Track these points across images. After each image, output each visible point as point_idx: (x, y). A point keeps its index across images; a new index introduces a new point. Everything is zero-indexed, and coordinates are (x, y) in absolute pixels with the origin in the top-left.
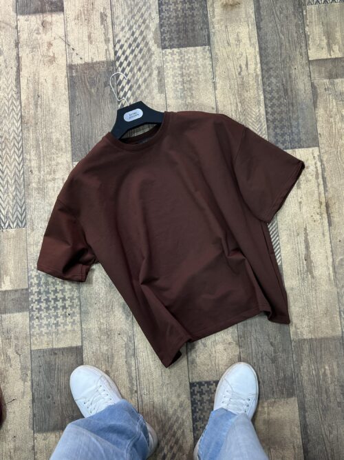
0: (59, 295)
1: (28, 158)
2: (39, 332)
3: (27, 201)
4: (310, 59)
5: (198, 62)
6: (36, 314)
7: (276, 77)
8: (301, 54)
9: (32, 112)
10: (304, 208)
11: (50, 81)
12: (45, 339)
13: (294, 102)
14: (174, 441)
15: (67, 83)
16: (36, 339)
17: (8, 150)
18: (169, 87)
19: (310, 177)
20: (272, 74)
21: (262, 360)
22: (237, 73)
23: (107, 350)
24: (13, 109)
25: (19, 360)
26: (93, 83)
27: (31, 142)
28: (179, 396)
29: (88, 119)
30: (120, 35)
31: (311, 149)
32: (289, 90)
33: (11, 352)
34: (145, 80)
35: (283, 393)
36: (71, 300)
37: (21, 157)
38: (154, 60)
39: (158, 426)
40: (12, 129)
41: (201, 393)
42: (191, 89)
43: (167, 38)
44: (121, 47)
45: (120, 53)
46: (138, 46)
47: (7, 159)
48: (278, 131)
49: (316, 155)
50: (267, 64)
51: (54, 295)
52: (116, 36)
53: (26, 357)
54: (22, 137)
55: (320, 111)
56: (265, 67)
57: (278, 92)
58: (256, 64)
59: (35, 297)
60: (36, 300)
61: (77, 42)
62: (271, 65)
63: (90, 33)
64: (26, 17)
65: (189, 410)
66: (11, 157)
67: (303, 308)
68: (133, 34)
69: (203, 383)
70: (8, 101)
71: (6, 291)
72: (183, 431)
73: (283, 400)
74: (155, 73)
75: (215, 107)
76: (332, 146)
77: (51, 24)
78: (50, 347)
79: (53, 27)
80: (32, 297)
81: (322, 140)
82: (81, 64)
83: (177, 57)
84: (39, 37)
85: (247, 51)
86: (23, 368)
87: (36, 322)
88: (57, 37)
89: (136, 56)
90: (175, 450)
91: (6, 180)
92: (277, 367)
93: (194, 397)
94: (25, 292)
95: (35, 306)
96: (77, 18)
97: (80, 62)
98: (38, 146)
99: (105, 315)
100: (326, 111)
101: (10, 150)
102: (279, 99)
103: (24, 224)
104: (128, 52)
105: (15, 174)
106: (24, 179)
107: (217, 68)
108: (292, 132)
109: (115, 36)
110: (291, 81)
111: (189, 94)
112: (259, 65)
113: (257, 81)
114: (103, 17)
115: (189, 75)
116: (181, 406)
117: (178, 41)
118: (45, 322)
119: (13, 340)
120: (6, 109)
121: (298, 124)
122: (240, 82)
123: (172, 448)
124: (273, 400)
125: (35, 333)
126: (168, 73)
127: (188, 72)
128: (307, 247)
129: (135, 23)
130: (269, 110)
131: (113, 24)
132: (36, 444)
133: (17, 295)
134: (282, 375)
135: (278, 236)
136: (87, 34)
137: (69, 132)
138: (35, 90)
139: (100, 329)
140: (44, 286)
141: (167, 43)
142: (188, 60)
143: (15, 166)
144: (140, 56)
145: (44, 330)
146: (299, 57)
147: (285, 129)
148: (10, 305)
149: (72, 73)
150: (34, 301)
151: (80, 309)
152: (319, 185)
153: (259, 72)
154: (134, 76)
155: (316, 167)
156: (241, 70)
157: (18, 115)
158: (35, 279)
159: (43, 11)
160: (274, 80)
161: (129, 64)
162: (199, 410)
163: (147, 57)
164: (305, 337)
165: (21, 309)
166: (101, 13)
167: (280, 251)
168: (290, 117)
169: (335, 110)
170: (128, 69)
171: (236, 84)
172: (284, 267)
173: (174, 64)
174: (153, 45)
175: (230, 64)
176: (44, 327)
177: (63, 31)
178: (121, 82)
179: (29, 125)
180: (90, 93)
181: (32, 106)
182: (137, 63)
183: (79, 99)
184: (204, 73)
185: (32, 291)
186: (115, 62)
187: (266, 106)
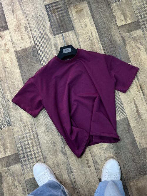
0: (32, 153)
1: (6, 95)
2: (27, 171)
3: (10, 114)
4: (118, 26)
5: (71, 38)
6: (24, 163)
7: (106, 37)
8: (114, 25)
9: (4, 75)
10: (131, 90)
11: (9, 60)
12: (30, 173)
13: (116, 45)
15: (16, 59)
16: (26, 175)
20: (103, 36)
21: (128, 161)
22: (89, 39)
23: (59, 173)
25: (20, 186)
26: (27, 57)
27: (6, 88)
29: (29, 72)
30: (35, 34)
32: (113, 41)
33: (16, 183)
34: (50, 51)
35: (141, 174)
36: (38, 154)
37: (3, 96)
38: (52, 42)
43: (55, 31)
44: (36, 39)
45: (36, 42)
46: (43, 37)
50: (100, 32)
51: (30, 153)
52: (33, 34)
53: (24, 184)
54: (2, 87)
55: (128, 47)
56: (100, 34)
57: (108, 43)
58: (96, 33)
59: (22, 156)
60: (23, 157)
61: (17, 41)
62: (102, 32)
63: (22, 36)
67: (141, 134)
68: (40, 32)
71: (8, 156)
73: (142, 177)
74: (53, 46)
76: (137, 60)
77: (4, 35)
79: (5, 37)
80: (20, 156)
81: (131, 59)
83: (61, 38)
85: (91, 29)
86: (23, 189)
87: (25, 167)
88: (8, 41)
89: (43, 41)
92: (136, 163)
94: (17, 154)
95: (23, 160)
96: (15, 30)
97: (20, 49)
98: (9, 89)
99: (54, 157)
100: (130, 46)
102: (109, 45)
103: (10, 124)
104: (40, 40)
105: (2, 103)
106: (6, 105)
107: (79, 39)
109: (33, 35)
110: (113, 37)
112: (97, 34)
113: (98, 40)
114: (26, 28)
117: (60, 31)
118: (28, 166)
119: (16, 177)
121: (120, 55)
124: (137, 178)
125: (25, 172)
126: (59, 45)
128: (136, 107)
129: (40, 27)
131: (31, 30)
133: (14, 157)
134: (138, 166)
135: (122, 105)
136: (20, 37)
137: (22, 80)
138: (3, 65)
139: (54, 164)
140: (25, 150)
141: (56, 33)
143: (1, 100)
144: (45, 41)
145: (29, 170)
146: (113, 26)
148: (12, 162)
149: (17, 54)
151: (43, 157)
153: (98, 37)
154: (44, 50)
156: (90, 37)
158: (20, 147)
160: (105, 38)
161: (41, 45)
163: (48, 41)
164: (145, 147)
165: (17, 163)
166: (24, 26)
167: (125, 111)
168: (115, 52)
169: (134, 45)
170: (41, 48)
171: (89, 43)
172: (128, 118)
173: (61, 41)
174: (50, 35)
175: (85, 36)
176: (28, 168)
177: (10, 38)
178: (39, 54)
179: (4, 81)
180: (27, 62)
181: (3, 72)
182: (45, 44)
183: (23, 65)
184: (74, 42)
185: (20, 153)
186: (35, 46)
187: (104, 50)
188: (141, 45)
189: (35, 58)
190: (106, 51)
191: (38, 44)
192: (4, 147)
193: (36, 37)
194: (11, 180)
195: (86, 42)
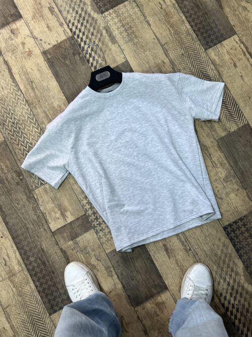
2: (106, 239)
5: (130, 12)
6: (99, 228)
9: (32, 94)
10: (246, 79)
11: (35, 68)
13: (206, 11)
14: (230, 271)
15: (47, 65)
16: (107, 245)
17: (28, 128)
18: (118, 37)
19: (241, 57)
22: (160, 9)
24: (18, 98)
25: (101, 264)
26: (65, 57)
27: (42, 115)
28: (220, 239)
29: (73, 83)
30: (69, 17)
31: (232, 38)
32: (200, 5)
33: (93, 261)
34: (100, 40)
37: (39, 128)
38: (100, 24)
39: (215, 265)
40: (24, 112)
41: (234, 231)
42: (133, 32)
43: (101, 5)
44: (73, 24)
45: (74, 29)
46: (84, 19)
47: (30, 134)
48: (205, 35)
49: (237, 41)
52: (66, 18)
53: (106, 260)
54: (33, 115)
55: (227, 10)
57: (192, 9)
59: (93, 217)
60: (94, 219)
61: (41, 34)
63: (47, 24)
65: (231, 246)
66: (32, 132)
68: (77, 12)
69: (232, 224)
70: (13, 94)
71: (71, 222)
72: (233, 261)
74: (104, 32)
75: (155, 37)
76: (245, 29)
77: (17, 29)
79: (20, 31)
80: (91, 218)
81: (236, 29)
82: (51, 48)
83: (114, 15)
84: (13, 42)
86: (107, 268)
87: (101, 234)
88: (26, 37)
89: (86, 26)
90: (233, 275)
93: (230, 235)
94: (84, 217)
95: (95, 223)
96: (34, 17)
97: (49, 47)
98: (47, 116)
100: (231, 8)
101: (29, 127)
102: (195, 13)
104: (79, 26)
107: (145, 11)
108: (215, 32)
109: (65, 19)
111: (134, 36)
113: (175, 8)
114: (51, 9)
115: (128, 24)
116: (224, 245)
117: (110, 4)
118: (107, 231)
119: (91, 252)
121: (216, 25)
122: (164, 14)
123: (231, 276)
125: (104, 241)
126: (113, 29)
127: (126, 22)
129: (75, 4)
131: (60, 12)
132: (139, 315)
133: (80, 221)
135: (237, 105)
136: (46, 26)
137: (64, 97)
138: (27, 79)
141: (103, 9)
142: (122, 13)
144: (88, 25)
147: (209, 32)
148: (78, 230)
149: (47, 56)
150: (93, 220)
152: (248, 60)
153: (174, 2)
154: (90, 40)
155: (241, 48)
156: (161, 5)
157: (23, 101)
158: (87, 205)
159: (8, 23)
160: (186, 3)
161: (84, 34)
162: (238, 242)
163: (94, 24)
165: (87, 230)
166: (48, 7)
167: (243, 115)
168: (208, 22)
169: (236, 5)
170: (84, 38)
171: (162, 16)
172: (250, 123)
173: (114, 20)
174: (94, 14)
175: (152, 4)
177: (28, 31)
178: (83, 48)
179: (34, 105)
180: (66, 65)
181: (30, 91)
182: (89, 31)
183: (60, 73)
184: (138, 18)
185: (88, 214)
186: (73, 36)
187: (189, 22)
188: (248, 2)
189: (77, 57)
190: (192, 23)
191: (77, 32)
192: (60, 209)
193: (72, 21)
194: (83, 258)
195: (156, 15)
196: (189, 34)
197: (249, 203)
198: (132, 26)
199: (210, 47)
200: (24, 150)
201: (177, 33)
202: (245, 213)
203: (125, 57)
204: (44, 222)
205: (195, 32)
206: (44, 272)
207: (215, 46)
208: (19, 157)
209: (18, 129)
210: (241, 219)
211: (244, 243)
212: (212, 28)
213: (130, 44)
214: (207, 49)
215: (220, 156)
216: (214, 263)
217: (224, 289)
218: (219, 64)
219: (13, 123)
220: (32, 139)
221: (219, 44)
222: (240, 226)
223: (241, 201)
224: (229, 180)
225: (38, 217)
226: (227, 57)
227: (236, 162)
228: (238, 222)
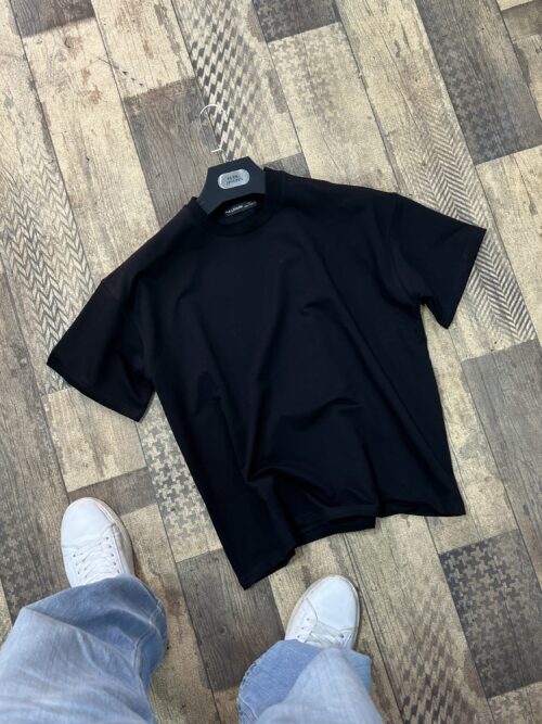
1: (96, 261)
2: (180, 531)
4: (502, 9)
5: (328, 50)
6: (169, 504)
7: (457, 48)
8: (486, 4)
9: (83, 186)
11: (100, 131)
12: (194, 539)
13: (493, 80)
14: (437, 651)
15: (128, 129)
16: (179, 544)
17: (59, 256)
18: (293, 100)
20: (448, 45)
22: (394, 56)
24: (52, 188)
25: (159, 584)
26: (169, 121)
27: (95, 234)
28: (427, 580)
29: (176, 179)
30: (195, 35)
31: (537, 149)
32: (481, 64)
34: (252, 97)
37: (84, 263)
38: (259, 63)
39: (407, 634)
40: (58, 221)
41: (461, 567)
42: (327, 96)
43: (269, 24)
44: (201, 53)
45: (201, 63)
46: (227, 46)
47: (61, 270)
48: (480, 131)
50: (436, 31)
52: (189, 37)
53: (171, 576)
54: (77, 230)
55: (538, 87)
56: (435, 37)
57: (464, 71)
58: (420, 35)
59: (162, 478)
60: (164, 483)
61: (128, 61)
62: (443, 31)
63: (146, 42)
64: (37, 37)
65: (449, 598)
66: (67, 266)
68: (214, 29)
69: (460, 550)
70: (41, 178)
71: (112, 479)
72: (448, 633)
74: (265, 82)
75: (371, 115)
77: (79, 40)
78: (205, 550)
79: (85, 45)
80: (157, 478)
82: (144, 94)
83: (292, 50)
84: (65, 65)
85: (402, 18)
86: (170, 595)
87: (172, 518)
88: (94, 59)
89: (227, 62)
90: (442, 664)
91: (68, 302)
93: (451, 575)
94: (142, 473)
95: (165, 491)
96: (119, 21)
97: (141, 91)
98: (106, 238)
101: (64, 255)
102: (469, 79)
104: (214, 59)
107: (360, 54)
108: (502, 129)
109: (186, 38)
110: (481, 50)
111: (327, 104)
112: (425, 35)
113: (428, 61)
114: (160, 11)
115: (319, 74)
116: (434, 594)
117: (288, 25)
118: (186, 513)
119: (142, 554)
120: (40, 190)
121: (508, 113)
122: (401, 69)
123: (436, 663)
125: (176, 535)
126: (285, 79)
127: (317, 69)
129: (214, 11)
130: (458, 101)
131: (179, 20)
132: (220, 710)
133: (132, 481)
135: (520, 294)
136: (141, 44)
137: (151, 206)
138: (79, 152)
140: (171, 457)
141: (272, 32)
142: (312, 50)
143: (77, 278)
144: (233, 61)
145: (188, 526)
146: (483, 11)
147: (491, 126)
149: (132, 110)
150: (161, 484)
153: (428, 46)
154: (232, 94)
156: (399, 48)
157: (61, 196)
158: (154, 448)
159: (61, 23)
160: (453, 54)
161: (220, 78)
162: (464, 593)
163: (246, 61)
165: (142, 504)
166: (155, 6)
167: (529, 319)
168: (493, 105)
170: (220, 86)
171: (396, 72)
173: (292, 61)
174: (250, 40)
175: (379, 43)
176: (186, 522)
177: (102, 47)
178: (213, 108)
179: (83, 209)
180: (168, 136)
181: (81, 178)
182: (233, 73)
183: (154, 151)
184: (342, 66)
185: (154, 469)
186: (197, 78)
187: (452, 97)
189: (196, 125)
192: (94, 447)
195: (384, 67)
196: (445, 122)
197: (505, 513)
198: (327, 81)
199: (487, 159)
200: (42, 301)
201: (421, 114)
202: (492, 532)
203: (299, 146)
204: (53, 467)
205: (459, 121)
206: (32, 577)
207: (498, 160)
208: (28, 315)
209: (38, 254)
210: (481, 545)
211: (478, 598)
212: (498, 119)
213: (316, 119)
214: (479, 162)
215: (462, 399)
216: (405, 629)
217: (415, 689)
218: (498, 200)
219: (31, 240)
220: (65, 282)
221: (506, 157)
222: (477, 559)
223: (490, 505)
224: (473, 453)
225: (44, 454)
226: (518, 188)
227: (494, 419)
228: (475, 550)
